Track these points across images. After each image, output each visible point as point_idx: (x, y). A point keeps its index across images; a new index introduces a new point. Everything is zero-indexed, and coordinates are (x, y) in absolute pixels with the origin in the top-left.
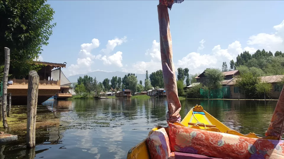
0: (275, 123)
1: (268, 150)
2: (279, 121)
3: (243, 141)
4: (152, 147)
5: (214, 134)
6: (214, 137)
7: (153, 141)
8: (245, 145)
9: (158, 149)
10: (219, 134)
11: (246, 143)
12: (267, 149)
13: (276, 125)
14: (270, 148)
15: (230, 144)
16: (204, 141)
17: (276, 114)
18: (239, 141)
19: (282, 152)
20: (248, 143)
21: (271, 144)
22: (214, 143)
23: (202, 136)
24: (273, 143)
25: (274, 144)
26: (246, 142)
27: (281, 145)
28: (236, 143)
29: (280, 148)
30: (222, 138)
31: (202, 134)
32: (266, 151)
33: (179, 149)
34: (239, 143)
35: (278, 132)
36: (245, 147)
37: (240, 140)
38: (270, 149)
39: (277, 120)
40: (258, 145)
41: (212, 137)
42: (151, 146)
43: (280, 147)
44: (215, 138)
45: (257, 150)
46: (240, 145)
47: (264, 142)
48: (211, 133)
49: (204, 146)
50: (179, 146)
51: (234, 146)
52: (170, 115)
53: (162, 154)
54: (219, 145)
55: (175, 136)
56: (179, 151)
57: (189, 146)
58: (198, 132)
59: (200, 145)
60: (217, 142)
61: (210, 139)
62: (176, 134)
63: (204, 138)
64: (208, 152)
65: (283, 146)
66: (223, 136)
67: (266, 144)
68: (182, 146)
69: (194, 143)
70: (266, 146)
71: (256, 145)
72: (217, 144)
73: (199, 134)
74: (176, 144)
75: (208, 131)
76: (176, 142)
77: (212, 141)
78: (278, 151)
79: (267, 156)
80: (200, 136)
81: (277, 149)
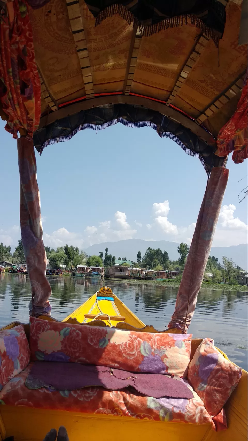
0: (179, 310)
1: (167, 350)
2: (183, 306)
3: (135, 338)
6: (95, 335)
8: (137, 343)
10: (103, 330)
11: (139, 341)
12: (165, 347)
13: (179, 312)
14: (170, 346)
15: (117, 344)
16: (80, 341)
17: (180, 298)
18: (130, 339)
19: (185, 351)
20: (141, 340)
21: (172, 340)
22: (94, 344)
23: (78, 334)
24: (175, 339)
25: (175, 341)
26: (139, 339)
27: (186, 341)
28: (124, 342)
29: (184, 345)
30: (107, 335)
32: (165, 351)
33: (43, 356)
34: (129, 340)
35: (181, 322)
36: (137, 346)
37: (131, 336)
38: (170, 348)
39: (181, 305)
40: (155, 342)
41: (92, 335)
43: (184, 343)
44: (97, 336)
45: (153, 351)
46: (129, 344)
47: (163, 338)
48: (92, 328)
49: (80, 350)
50: (43, 352)
51: (122, 345)
52: (34, 304)
53: (5, 367)
54: (102, 346)
55: (38, 337)
56: (43, 359)
57: (58, 351)
58: (73, 328)
59: (74, 349)
60: (99, 341)
61: (89, 337)
62: (40, 334)
63: (80, 338)
64: (84, 358)
65: (188, 342)
66: (108, 332)
67: (165, 341)
68: (47, 352)
69: (65, 346)
70: (165, 343)
71: (152, 342)
72: (99, 345)
73: (74, 331)
74: (39, 349)
75: (88, 326)
76: (39, 345)
77: (92, 341)
78: (180, 350)
79: (165, 358)
80: (75, 334)
81: (178, 347)
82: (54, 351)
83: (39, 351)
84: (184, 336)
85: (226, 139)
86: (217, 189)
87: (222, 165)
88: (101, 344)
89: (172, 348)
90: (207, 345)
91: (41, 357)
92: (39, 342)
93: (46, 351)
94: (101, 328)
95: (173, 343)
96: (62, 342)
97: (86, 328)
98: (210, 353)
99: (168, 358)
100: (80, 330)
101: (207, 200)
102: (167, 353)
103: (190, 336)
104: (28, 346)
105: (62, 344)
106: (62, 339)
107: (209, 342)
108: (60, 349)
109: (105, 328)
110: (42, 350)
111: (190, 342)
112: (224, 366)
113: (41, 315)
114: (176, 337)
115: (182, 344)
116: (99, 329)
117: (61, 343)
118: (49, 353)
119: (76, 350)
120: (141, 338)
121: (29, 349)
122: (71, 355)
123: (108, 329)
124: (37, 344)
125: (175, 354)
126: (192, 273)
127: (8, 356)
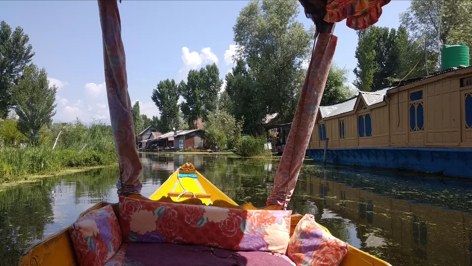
0: (279, 187)
1: (267, 227)
2: (284, 182)
3: (234, 216)
4: (79, 240)
5: (192, 209)
6: (192, 214)
7: (81, 230)
8: (236, 221)
9: (90, 243)
10: (200, 208)
11: (238, 219)
12: (265, 224)
13: (279, 188)
14: (270, 223)
15: (215, 222)
16: (176, 220)
17: (281, 174)
18: (228, 217)
19: (285, 227)
20: (240, 218)
21: (272, 217)
22: (192, 223)
23: (174, 214)
24: (275, 216)
26: (238, 216)
27: (285, 218)
28: (223, 220)
29: (284, 222)
30: (205, 214)
31: (173, 210)
32: (265, 228)
33: (136, 237)
34: (228, 218)
35: (281, 198)
36: (236, 224)
37: (230, 214)
38: (270, 225)
39: (281, 181)
40: (254, 219)
41: (189, 214)
42: (76, 237)
44: (194, 214)
45: (253, 228)
46: (228, 222)
47: (262, 215)
48: (188, 207)
49: (176, 229)
50: (136, 233)
51: (221, 223)
52: (123, 183)
53: (99, 250)
54: (199, 225)
55: (130, 217)
56: (136, 240)
57: (152, 232)
58: (168, 207)
59: (169, 228)
60: (196, 220)
61: (186, 217)
62: (131, 214)
63: (176, 217)
64: (181, 238)
65: (288, 218)
66: (206, 210)
67: (265, 218)
68: (140, 233)
69: (160, 226)
70: (265, 220)
71: (252, 220)
72: (197, 224)
73: (169, 210)
74: (131, 229)
75: (184, 205)
76: (130, 226)
77: (189, 220)
78: (280, 227)
79: (265, 235)
80: (170, 213)
81: (279, 224)
82: (147, 232)
83: (132, 232)
84: (284, 213)
85: (343, 3)
86: (324, 59)
87: (330, 32)
88: (199, 223)
89: (272, 225)
90: (308, 221)
91: (133, 238)
92: (130, 222)
93: (139, 231)
94: (198, 206)
95: (274, 220)
96: (157, 222)
97: (182, 207)
98: (313, 229)
99: (268, 235)
100: (176, 208)
101: (312, 70)
102: (267, 230)
103: (290, 212)
104: (119, 227)
105: (157, 224)
106: (156, 219)
107: (310, 218)
108: (154, 229)
109: (202, 206)
110: (135, 232)
111: (290, 218)
112: (329, 241)
113: (131, 194)
114: (275, 213)
115: (282, 221)
116: (196, 207)
117: (155, 223)
118: (143, 234)
119: (172, 230)
120: (240, 216)
121: (120, 230)
122: (166, 235)
123: (205, 208)
124: (128, 225)
125: (276, 231)
126: (293, 149)
127: (102, 239)
